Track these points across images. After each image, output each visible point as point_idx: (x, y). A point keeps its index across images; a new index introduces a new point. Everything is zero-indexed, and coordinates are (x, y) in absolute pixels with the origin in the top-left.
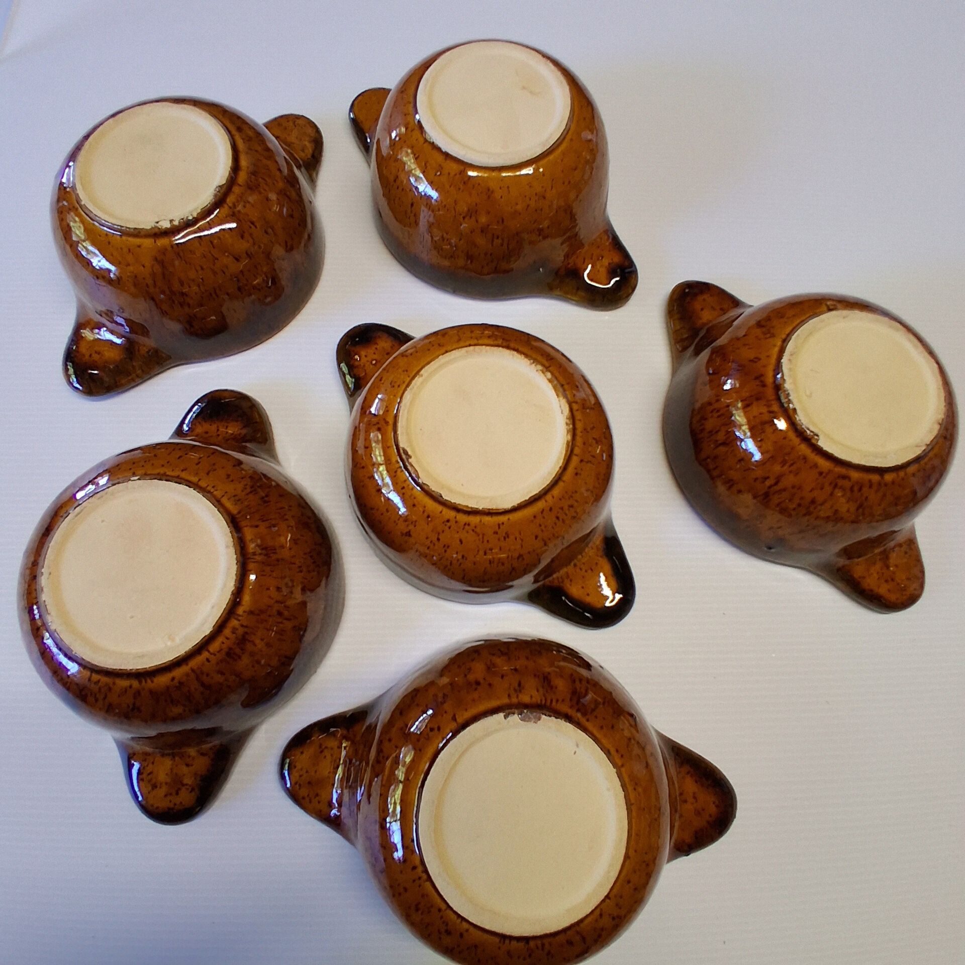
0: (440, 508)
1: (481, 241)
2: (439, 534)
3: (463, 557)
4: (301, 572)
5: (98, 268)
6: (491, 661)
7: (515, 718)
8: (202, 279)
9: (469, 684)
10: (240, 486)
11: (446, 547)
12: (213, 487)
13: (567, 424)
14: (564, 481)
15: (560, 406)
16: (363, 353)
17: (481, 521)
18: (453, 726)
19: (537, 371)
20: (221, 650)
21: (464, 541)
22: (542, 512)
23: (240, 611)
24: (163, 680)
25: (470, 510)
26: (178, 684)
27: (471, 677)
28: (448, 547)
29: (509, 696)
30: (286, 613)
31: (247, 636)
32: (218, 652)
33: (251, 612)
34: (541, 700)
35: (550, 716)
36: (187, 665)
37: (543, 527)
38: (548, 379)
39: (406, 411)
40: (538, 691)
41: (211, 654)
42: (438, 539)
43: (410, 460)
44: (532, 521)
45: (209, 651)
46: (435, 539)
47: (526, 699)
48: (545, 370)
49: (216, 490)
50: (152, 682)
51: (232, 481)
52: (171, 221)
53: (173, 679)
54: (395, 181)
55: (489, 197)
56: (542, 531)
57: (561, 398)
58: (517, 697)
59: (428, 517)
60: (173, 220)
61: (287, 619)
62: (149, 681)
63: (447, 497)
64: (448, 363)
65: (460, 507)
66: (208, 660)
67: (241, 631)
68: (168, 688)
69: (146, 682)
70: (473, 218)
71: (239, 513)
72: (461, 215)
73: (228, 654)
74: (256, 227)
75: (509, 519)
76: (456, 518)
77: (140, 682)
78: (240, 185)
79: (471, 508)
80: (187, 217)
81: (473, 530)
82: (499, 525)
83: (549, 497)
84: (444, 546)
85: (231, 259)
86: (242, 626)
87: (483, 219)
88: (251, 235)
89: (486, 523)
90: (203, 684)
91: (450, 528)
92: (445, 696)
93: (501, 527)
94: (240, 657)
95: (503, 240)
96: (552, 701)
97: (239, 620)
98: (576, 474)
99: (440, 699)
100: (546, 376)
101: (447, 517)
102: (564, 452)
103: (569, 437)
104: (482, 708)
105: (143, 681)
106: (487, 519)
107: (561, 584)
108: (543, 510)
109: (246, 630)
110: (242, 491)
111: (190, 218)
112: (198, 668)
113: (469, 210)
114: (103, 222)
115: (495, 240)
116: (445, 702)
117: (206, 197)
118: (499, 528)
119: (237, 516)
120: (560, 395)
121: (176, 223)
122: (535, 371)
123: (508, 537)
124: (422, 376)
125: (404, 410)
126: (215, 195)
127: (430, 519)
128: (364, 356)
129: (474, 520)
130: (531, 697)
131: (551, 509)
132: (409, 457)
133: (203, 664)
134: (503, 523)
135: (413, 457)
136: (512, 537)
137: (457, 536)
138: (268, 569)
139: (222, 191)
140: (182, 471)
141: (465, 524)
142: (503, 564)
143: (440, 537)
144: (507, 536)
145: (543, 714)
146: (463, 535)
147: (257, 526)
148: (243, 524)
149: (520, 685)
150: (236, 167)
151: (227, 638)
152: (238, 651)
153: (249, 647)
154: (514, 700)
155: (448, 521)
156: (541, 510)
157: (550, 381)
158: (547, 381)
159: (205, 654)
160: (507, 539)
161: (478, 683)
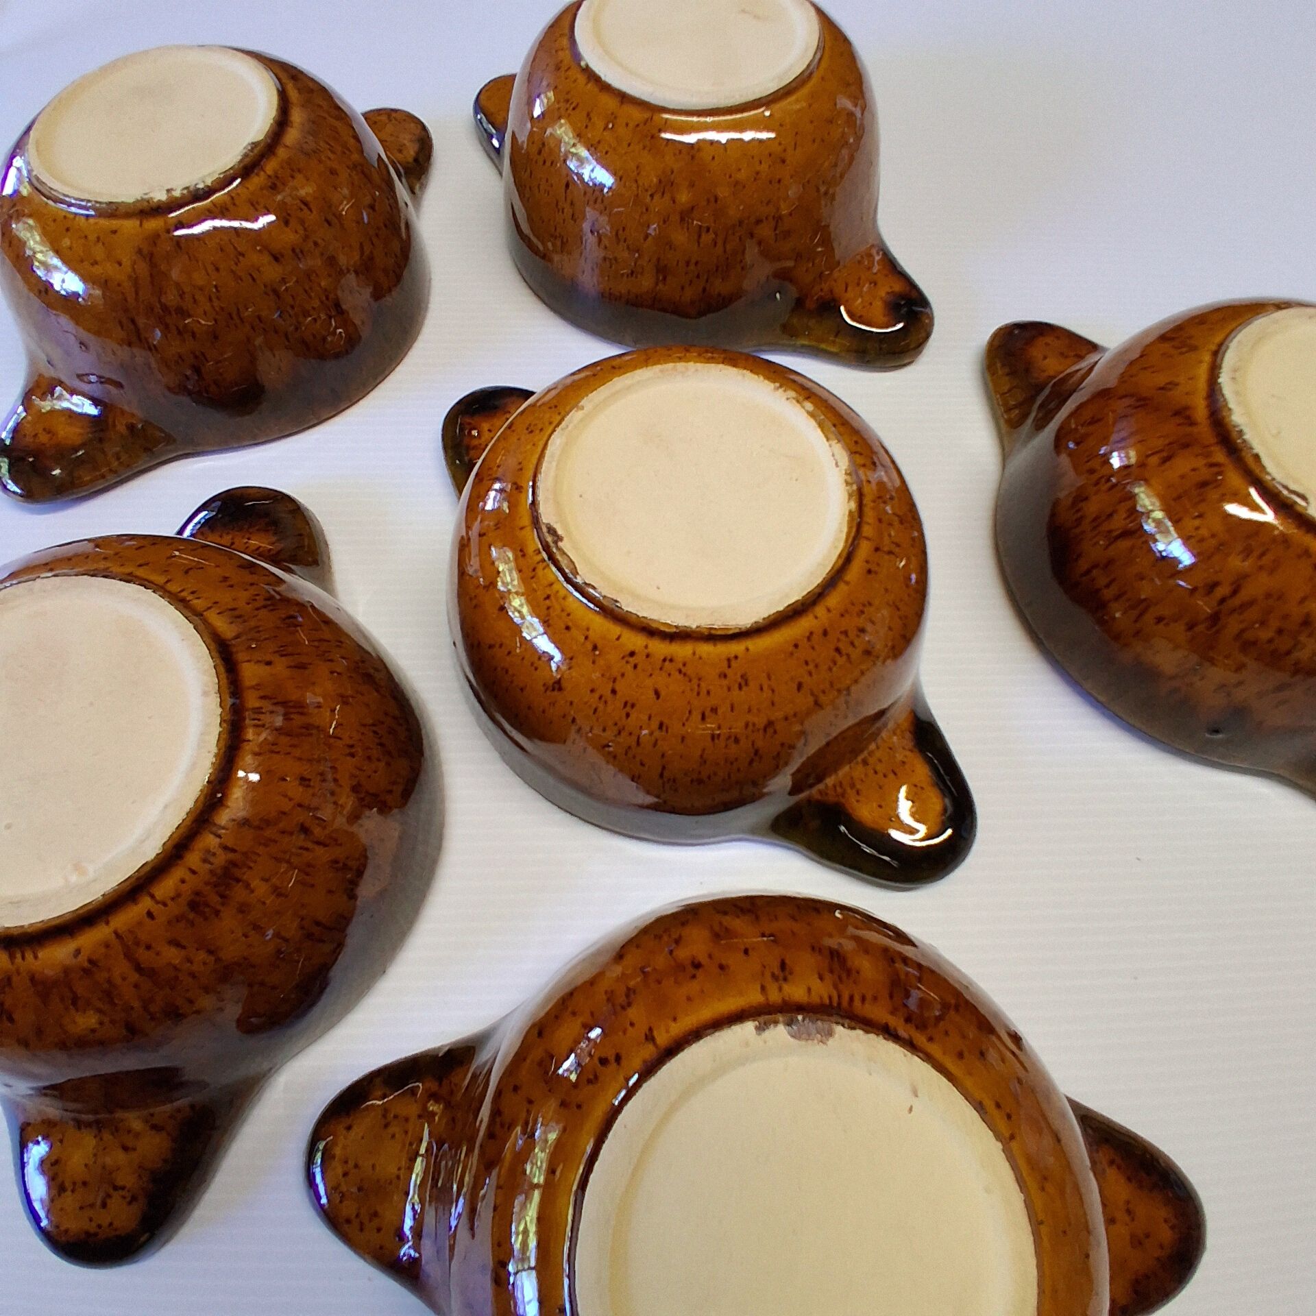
0: (615, 630)
1: (680, 237)
2: (615, 680)
3: (661, 726)
4: (352, 755)
6: (721, 923)
7: (779, 1033)
8: (216, 287)
9: (680, 967)
10: (244, 596)
11: (629, 705)
12: (193, 593)
13: (847, 483)
14: (847, 583)
15: (833, 455)
16: (485, 426)
17: (694, 654)
18: (648, 1052)
19: (788, 399)
20: (179, 895)
21: (663, 694)
22: (809, 639)
23: (224, 817)
24: (59, 954)
25: (674, 630)
26: (86, 964)
27: (683, 954)
28: (633, 706)
29: (763, 988)
30: (317, 831)
31: (237, 872)
32: (173, 899)
33: (245, 823)
34: (830, 998)
35: (853, 1028)
36: (107, 923)
37: (811, 667)
38: (808, 412)
40: (821, 978)
41: (157, 902)
42: (614, 692)
43: (560, 544)
44: (792, 654)
45: (152, 897)
46: (608, 693)
47: (796, 992)
48: (801, 398)
49: (198, 598)
50: (36, 957)
51: (231, 586)
52: (168, 191)
53: (78, 952)
54: (540, 153)
55: (693, 157)
56: (810, 674)
57: (834, 442)
58: (780, 989)
59: (595, 648)
60: (172, 189)
61: (318, 843)
62: (29, 956)
63: (628, 605)
65: (654, 625)
66: (150, 915)
67: (221, 859)
68: (67, 971)
69: (23, 958)
70: (667, 196)
71: (237, 637)
72: (647, 190)
73: (193, 905)
74: (310, 210)
75: (747, 649)
76: (646, 647)
77: (12, 957)
78: (287, 146)
79: (676, 627)
80: (196, 184)
81: (680, 671)
82: (729, 660)
83: (820, 610)
84: (626, 704)
85: (266, 258)
86: (225, 848)
87: (684, 197)
88: (302, 222)
89: (704, 656)
90: (138, 968)
91: (635, 667)
92: (630, 992)
93: (733, 663)
94: (217, 913)
95: (716, 235)
96: (851, 998)
97: (219, 836)
98: (869, 572)
99: (622, 999)
100: (803, 407)
101: (631, 648)
102: (845, 529)
103: (853, 505)
104: (707, 1013)
105: (19, 956)
106: (705, 649)
107: (843, 801)
108: (811, 633)
109: (231, 856)
110: (248, 604)
111: (201, 186)
112: (130, 932)
113: (660, 181)
115: (704, 236)
116: (629, 1004)
117: (230, 156)
118: (729, 666)
119: (233, 642)
120: (831, 436)
121: (177, 194)
122: (784, 398)
123: (747, 684)
126: (246, 155)
127: (597, 653)
129: (682, 651)
130: (809, 990)
131: (825, 633)
132: (558, 538)
133: (140, 924)
134: (736, 657)
135: (565, 539)
136: (753, 685)
137: (649, 682)
138: (284, 740)
139: (256, 151)
140: (140, 566)
141: (664, 660)
142: (737, 740)
143: (617, 688)
144: (744, 682)
145: (837, 1023)
146: (660, 680)
147: (269, 663)
148: (241, 656)
149: (783, 965)
150: (282, 122)
151: (194, 872)
152: (214, 899)
153: (239, 893)
154: (775, 997)
155: (632, 654)
156: (808, 634)
157: (811, 415)
158: (806, 414)
159: (145, 903)
160: (744, 688)
161: (697, 965)
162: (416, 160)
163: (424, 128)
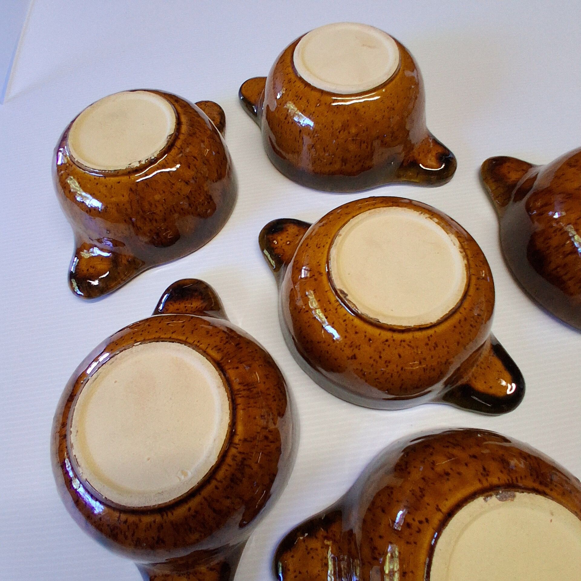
0: (377, 331)
1: (352, 147)
2: (380, 352)
3: (402, 369)
4: (275, 400)
5: (89, 206)
6: (448, 452)
7: (494, 500)
8: (164, 199)
9: (440, 476)
10: (218, 339)
11: (387, 362)
12: (199, 342)
13: (461, 252)
14: (470, 296)
15: (452, 240)
16: (279, 238)
17: (413, 337)
18: (439, 516)
19: (426, 218)
20: (226, 477)
21: (402, 355)
22: (459, 323)
23: (236, 440)
24: (181, 511)
25: (404, 328)
26: (194, 514)
27: (439, 469)
28: (389, 362)
29: (480, 481)
30: (270, 437)
31: (246, 462)
32: (224, 479)
33: (245, 440)
34: (508, 480)
35: (523, 492)
36: (200, 494)
37: (462, 335)
38: (436, 223)
39: (335, 262)
40: (502, 472)
41: (219, 482)
42: (380, 357)
43: (347, 297)
44: (454, 330)
45: (216, 480)
46: (377, 358)
47: (494, 480)
48: (431, 217)
49: (201, 344)
50: (173, 514)
51: (211, 335)
52: (140, 162)
53: (189, 509)
54: (286, 118)
55: (356, 114)
56: (462, 337)
57: (450, 234)
58: (487, 480)
59: (370, 340)
60: (141, 161)
61: (271, 442)
62: (170, 514)
63: (383, 321)
64: (358, 223)
65: (395, 327)
66: (217, 488)
67: (239, 458)
68: (186, 518)
69: (167, 515)
70: (346, 132)
71: (222, 359)
72: (337, 130)
73: (232, 480)
74: (197, 160)
75: (435, 332)
76: (392, 337)
77: (162, 516)
78: (183, 134)
79: (405, 327)
80: (151, 158)
81: (408, 345)
82: (428, 337)
83: (462, 310)
84: (386, 362)
85: (183, 183)
86: (240, 453)
87: (353, 130)
88: (195, 165)
89: (418, 337)
90: (214, 511)
91: (389, 346)
92: (422, 490)
93: (431, 339)
94: (241, 481)
95: (367, 143)
96: (516, 478)
97: (237, 448)
98: (477, 289)
99: (419, 493)
100: (434, 221)
101: (385, 338)
102: (465, 273)
103: (466, 262)
104: (459, 495)
105: (165, 515)
106: (418, 334)
108: (460, 320)
109: (243, 456)
110: (221, 342)
111: (153, 158)
112: (210, 496)
113: (342, 126)
114: (92, 170)
115: (362, 145)
116: (424, 496)
117: (161, 143)
118: (429, 340)
119: (222, 361)
120: (448, 232)
121: (143, 163)
122: (424, 218)
123: (437, 346)
124: (341, 235)
125: (334, 262)
126: (168, 141)
127: (371, 342)
128: (279, 241)
129: (407, 336)
130: (499, 478)
131: (465, 319)
132: (346, 295)
133: (213, 492)
134: (431, 336)
135: (349, 295)
136: (440, 347)
137: (396, 352)
138: (252, 401)
139: (172, 138)
140: (172, 333)
141: (401, 341)
142: (434, 370)
143: (382, 355)
144: (436, 345)
145: (516, 491)
146: (400, 350)
147: (237, 368)
148: (227, 367)
149: (484, 469)
150: (179, 123)
151: (230, 466)
152: (239, 476)
153: (247, 470)
154: (486, 484)
155: (387, 341)
156: (458, 321)
157: (438, 223)
159: (214, 483)
160: (436, 348)
161: (448, 474)
162: (220, 123)
163: (220, 108)
